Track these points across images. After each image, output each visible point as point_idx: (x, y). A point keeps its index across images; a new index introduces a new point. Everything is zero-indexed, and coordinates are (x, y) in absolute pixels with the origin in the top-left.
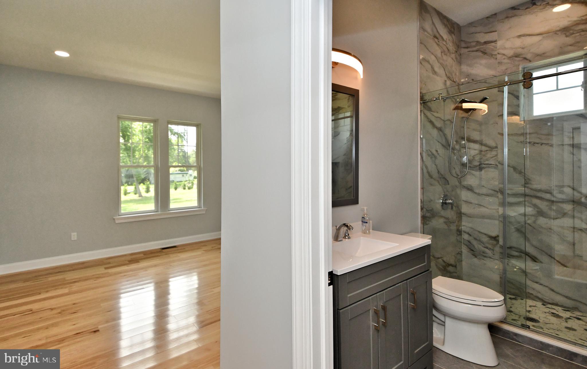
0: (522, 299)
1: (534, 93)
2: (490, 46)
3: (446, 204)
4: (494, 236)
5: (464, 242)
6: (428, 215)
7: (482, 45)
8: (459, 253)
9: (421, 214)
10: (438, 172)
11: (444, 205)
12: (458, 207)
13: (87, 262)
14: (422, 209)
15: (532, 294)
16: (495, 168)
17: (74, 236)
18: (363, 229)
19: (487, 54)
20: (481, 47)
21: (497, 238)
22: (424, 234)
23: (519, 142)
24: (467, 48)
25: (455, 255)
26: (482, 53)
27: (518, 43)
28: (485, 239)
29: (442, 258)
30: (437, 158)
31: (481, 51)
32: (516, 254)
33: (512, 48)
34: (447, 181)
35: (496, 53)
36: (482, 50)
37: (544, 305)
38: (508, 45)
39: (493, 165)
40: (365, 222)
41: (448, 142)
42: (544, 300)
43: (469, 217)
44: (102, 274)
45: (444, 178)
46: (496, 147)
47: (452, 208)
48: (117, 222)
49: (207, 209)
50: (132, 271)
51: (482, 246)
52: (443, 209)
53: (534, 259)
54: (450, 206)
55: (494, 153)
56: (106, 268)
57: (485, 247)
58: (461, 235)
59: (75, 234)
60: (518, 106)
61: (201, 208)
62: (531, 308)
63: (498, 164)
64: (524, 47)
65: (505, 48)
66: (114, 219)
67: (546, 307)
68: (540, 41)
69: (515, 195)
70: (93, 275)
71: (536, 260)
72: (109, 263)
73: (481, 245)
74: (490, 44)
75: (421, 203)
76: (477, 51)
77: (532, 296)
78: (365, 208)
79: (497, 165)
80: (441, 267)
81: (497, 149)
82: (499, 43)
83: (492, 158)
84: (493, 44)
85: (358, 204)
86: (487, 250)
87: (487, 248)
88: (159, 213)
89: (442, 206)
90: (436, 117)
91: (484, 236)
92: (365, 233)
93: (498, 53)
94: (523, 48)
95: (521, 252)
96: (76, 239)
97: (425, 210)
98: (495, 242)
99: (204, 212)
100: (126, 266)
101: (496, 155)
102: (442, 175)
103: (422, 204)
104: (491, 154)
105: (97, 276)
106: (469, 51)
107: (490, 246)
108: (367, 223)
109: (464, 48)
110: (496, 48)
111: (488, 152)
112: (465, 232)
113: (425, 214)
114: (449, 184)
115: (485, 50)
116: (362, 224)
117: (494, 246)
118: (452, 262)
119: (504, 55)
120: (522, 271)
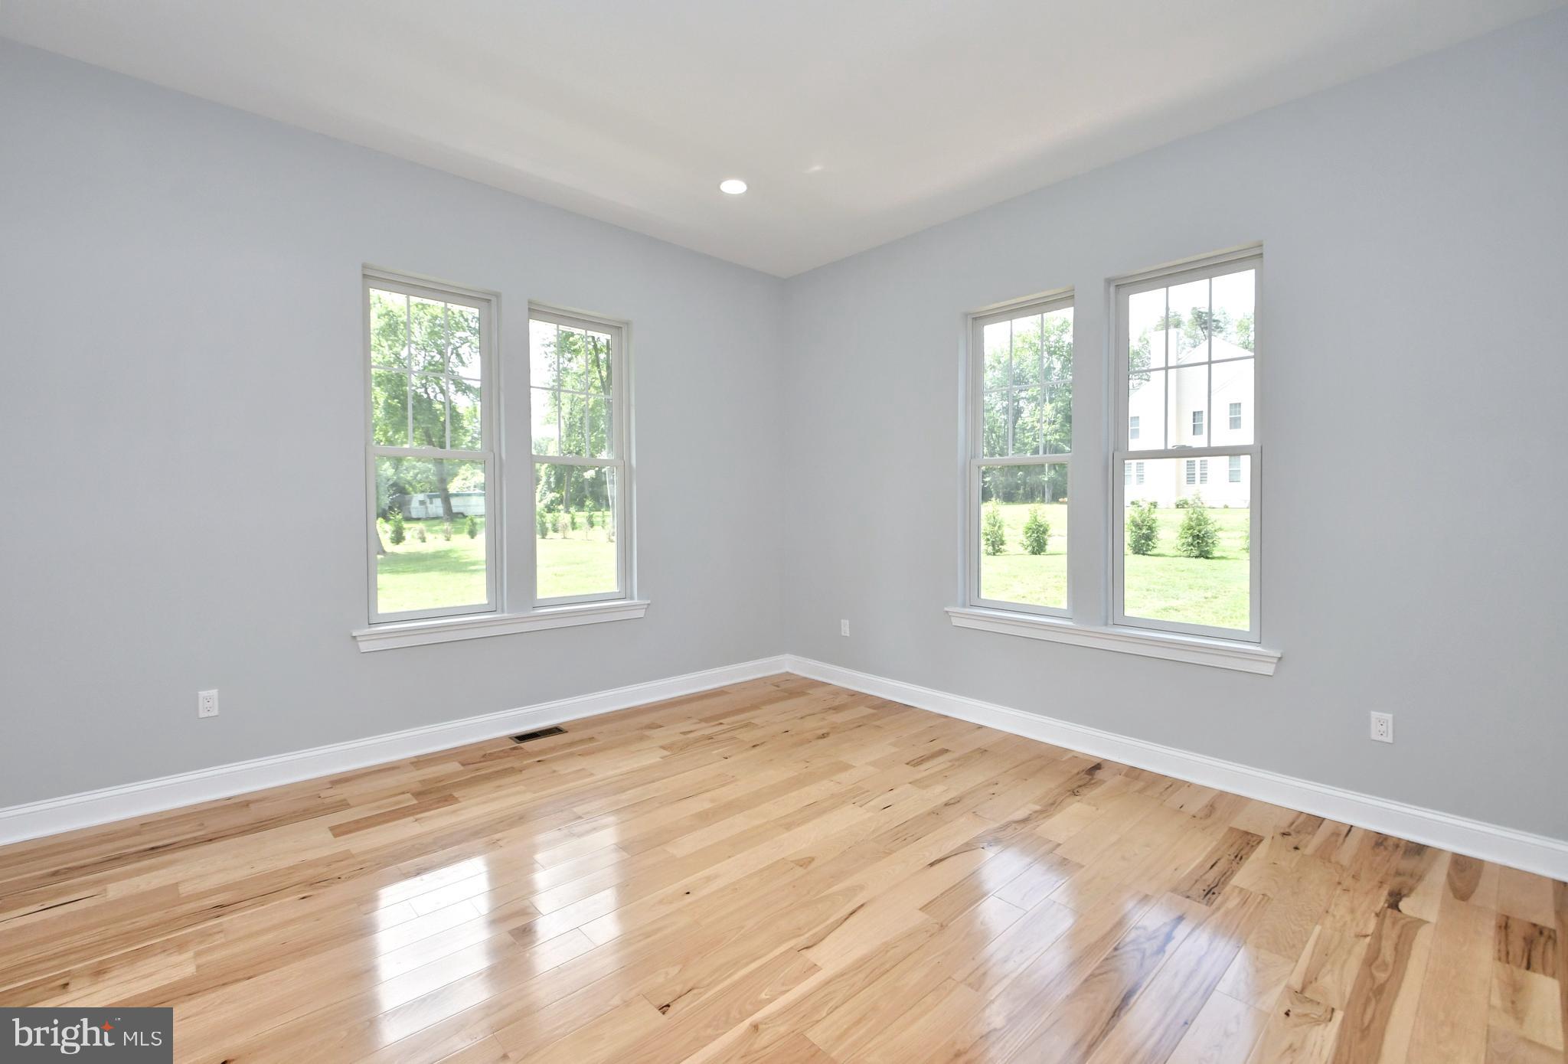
13: (257, 801)
17: (209, 700)
44: (329, 862)
48: (364, 647)
49: (649, 602)
50: (443, 847)
56: (338, 831)
59: (214, 692)
61: (632, 598)
66: (355, 637)
70: (294, 869)
72: (343, 805)
88: (506, 615)
96: (215, 712)
99: (641, 614)
100: (411, 819)
105: (309, 873)
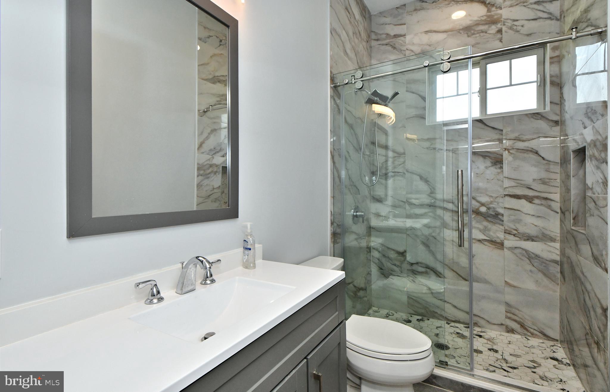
0: (428, 320)
1: (437, 97)
2: (400, 40)
3: (357, 218)
4: (402, 252)
5: (373, 260)
6: (338, 231)
7: (392, 39)
8: (368, 273)
9: (331, 230)
10: (349, 179)
11: (355, 218)
12: (368, 220)
14: (332, 223)
15: (436, 313)
16: (402, 176)
18: (245, 261)
19: (396, 49)
20: (391, 40)
21: (405, 254)
22: (334, 257)
23: (425, 148)
24: (377, 40)
25: (366, 277)
26: (392, 48)
27: (425, 39)
28: (393, 255)
29: (352, 282)
30: (348, 161)
31: (391, 46)
32: (421, 269)
33: (420, 45)
34: (358, 189)
35: (404, 48)
36: (391, 44)
37: (449, 324)
38: (416, 40)
39: (401, 173)
40: (247, 249)
41: (359, 145)
42: (448, 318)
43: (378, 231)
45: (355, 186)
46: (404, 154)
47: (363, 222)
51: (391, 263)
52: (354, 223)
53: (438, 274)
54: (361, 219)
55: (402, 160)
57: (393, 264)
58: (370, 252)
60: (424, 108)
62: (438, 329)
63: (406, 173)
64: (431, 44)
65: (413, 44)
67: (450, 326)
68: (445, 39)
69: (422, 206)
71: (441, 276)
73: (389, 262)
74: (399, 38)
75: (331, 216)
76: (387, 45)
77: (436, 315)
78: (249, 225)
79: (404, 173)
80: (352, 294)
81: (405, 156)
82: (408, 38)
83: (400, 165)
84: (402, 38)
85: (238, 217)
86: (395, 268)
87: (395, 265)
89: (353, 219)
90: (348, 110)
91: (392, 252)
92: (246, 268)
93: (407, 49)
94: (430, 46)
95: (427, 267)
97: (335, 225)
98: (402, 258)
101: (404, 162)
102: (353, 182)
103: (333, 218)
104: (399, 161)
106: (380, 45)
107: (398, 263)
108: (250, 249)
109: (375, 40)
110: (405, 43)
111: (396, 158)
112: (374, 249)
113: (336, 230)
114: (359, 194)
115: (395, 44)
116: (244, 252)
117: (402, 262)
118: (362, 285)
119: (412, 51)
120: (428, 289)
